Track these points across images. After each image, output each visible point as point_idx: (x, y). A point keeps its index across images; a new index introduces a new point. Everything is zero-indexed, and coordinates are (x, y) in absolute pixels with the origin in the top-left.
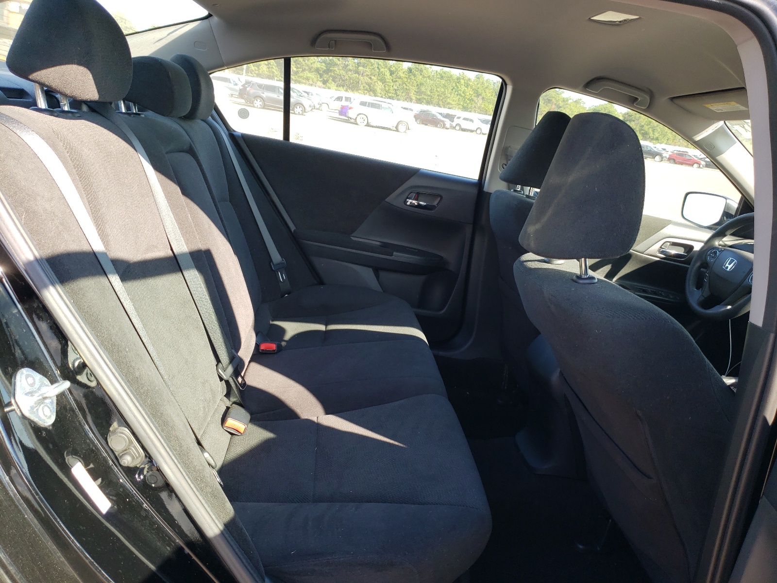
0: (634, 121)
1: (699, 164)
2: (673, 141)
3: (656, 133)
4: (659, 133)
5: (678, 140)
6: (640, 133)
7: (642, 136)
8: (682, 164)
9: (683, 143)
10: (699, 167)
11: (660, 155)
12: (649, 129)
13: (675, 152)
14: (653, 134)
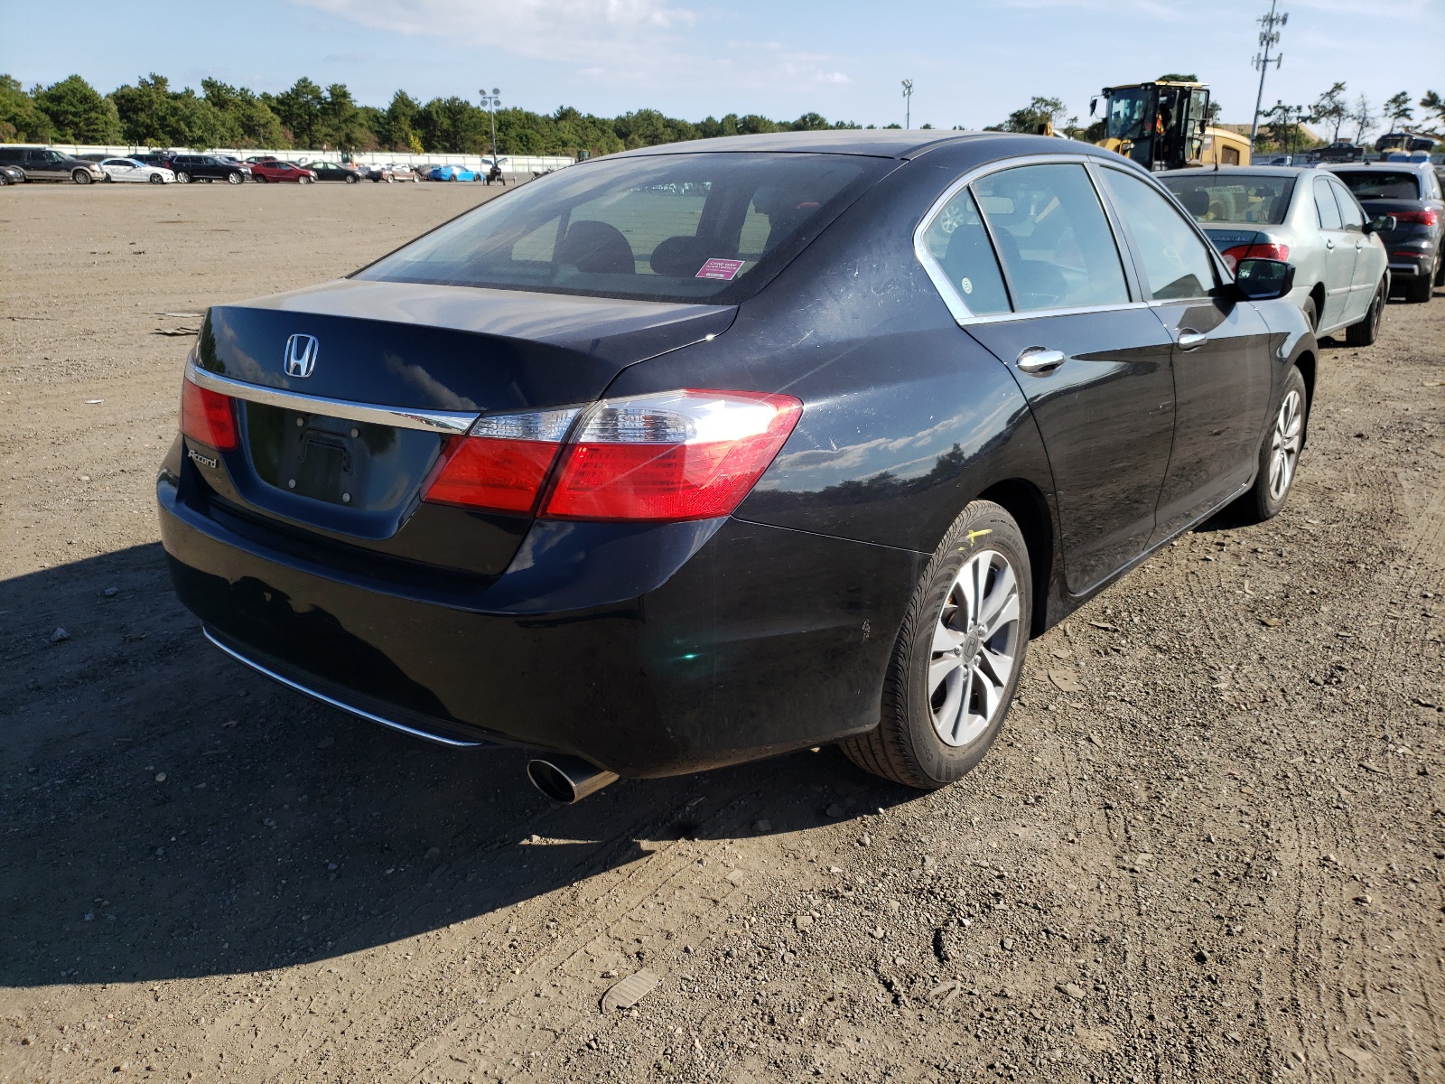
0: (142, 110)
1: (308, 176)
2: (232, 141)
3: (195, 129)
4: (200, 128)
5: (240, 136)
6: (164, 133)
7: (171, 138)
8: (276, 181)
9: (252, 140)
10: (310, 182)
11: (236, 171)
12: (178, 121)
13: (253, 160)
14: (191, 131)
